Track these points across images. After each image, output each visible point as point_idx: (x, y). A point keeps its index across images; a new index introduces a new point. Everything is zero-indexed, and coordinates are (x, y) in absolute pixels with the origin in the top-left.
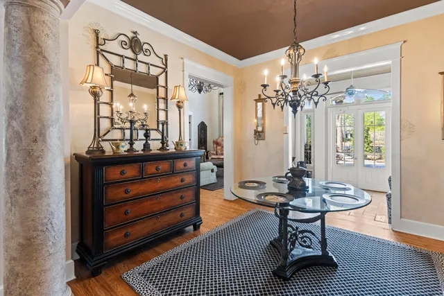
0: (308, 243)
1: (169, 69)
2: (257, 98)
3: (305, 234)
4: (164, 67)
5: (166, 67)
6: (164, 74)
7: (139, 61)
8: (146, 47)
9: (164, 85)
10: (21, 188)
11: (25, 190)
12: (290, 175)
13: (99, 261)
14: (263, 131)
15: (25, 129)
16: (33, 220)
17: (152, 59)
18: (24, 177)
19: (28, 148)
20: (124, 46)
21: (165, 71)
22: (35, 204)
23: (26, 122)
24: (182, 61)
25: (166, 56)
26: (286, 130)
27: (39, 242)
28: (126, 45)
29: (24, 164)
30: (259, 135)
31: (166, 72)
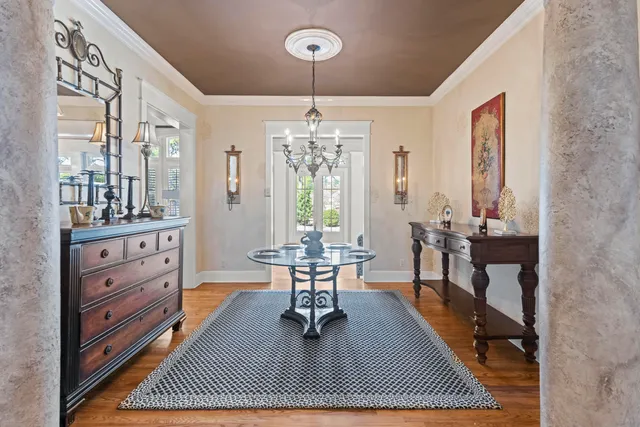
0: (324, 303)
1: (123, 92)
2: (230, 149)
3: (322, 295)
4: (115, 87)
5: (120, 88)
6: (116, 99)
7: (84, 73)
8: (92, 50)
9: (117, 117)
10: (17, 284)
11: (23, 286)
12: (307, 238)
13: (77, 398)
14: (237, 192)
15: (24, 183)
16: (36, 334)
17: (100, 72)
18: (24, 264)
19: (30, 216)
20: (60, 42)
21: (118, 93)
22: (39, 307)
23: (27, 173)
24: (137, 82)
25: (119, 71)
26: (269, 192)
27: (44, 368)
28: (63, 39)
29: (23, 243)
30: (232, 197)
31: (120, 97)
